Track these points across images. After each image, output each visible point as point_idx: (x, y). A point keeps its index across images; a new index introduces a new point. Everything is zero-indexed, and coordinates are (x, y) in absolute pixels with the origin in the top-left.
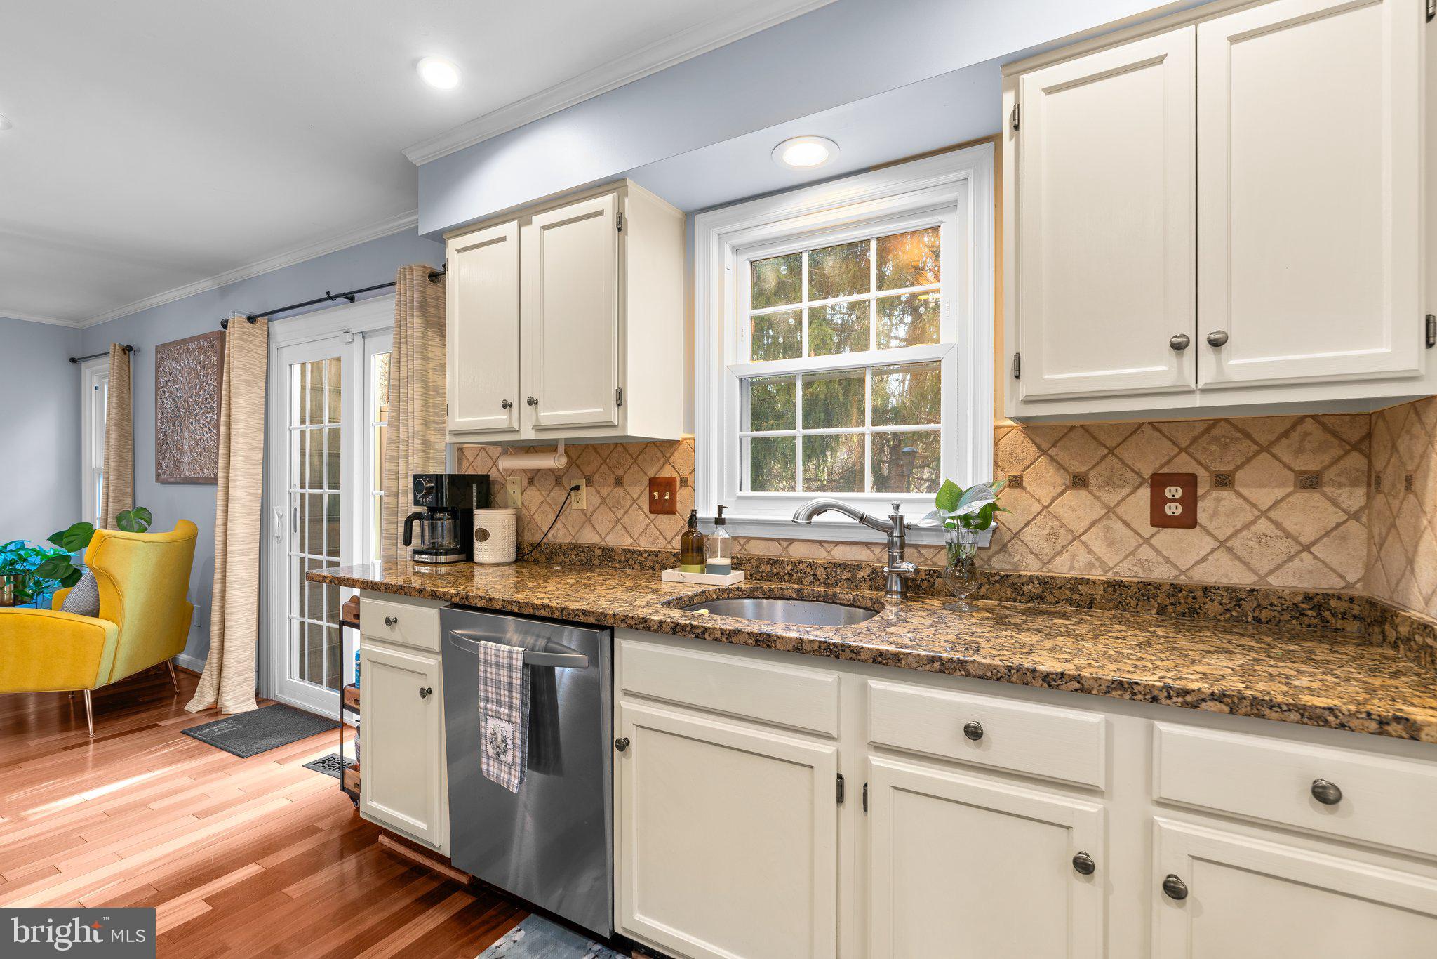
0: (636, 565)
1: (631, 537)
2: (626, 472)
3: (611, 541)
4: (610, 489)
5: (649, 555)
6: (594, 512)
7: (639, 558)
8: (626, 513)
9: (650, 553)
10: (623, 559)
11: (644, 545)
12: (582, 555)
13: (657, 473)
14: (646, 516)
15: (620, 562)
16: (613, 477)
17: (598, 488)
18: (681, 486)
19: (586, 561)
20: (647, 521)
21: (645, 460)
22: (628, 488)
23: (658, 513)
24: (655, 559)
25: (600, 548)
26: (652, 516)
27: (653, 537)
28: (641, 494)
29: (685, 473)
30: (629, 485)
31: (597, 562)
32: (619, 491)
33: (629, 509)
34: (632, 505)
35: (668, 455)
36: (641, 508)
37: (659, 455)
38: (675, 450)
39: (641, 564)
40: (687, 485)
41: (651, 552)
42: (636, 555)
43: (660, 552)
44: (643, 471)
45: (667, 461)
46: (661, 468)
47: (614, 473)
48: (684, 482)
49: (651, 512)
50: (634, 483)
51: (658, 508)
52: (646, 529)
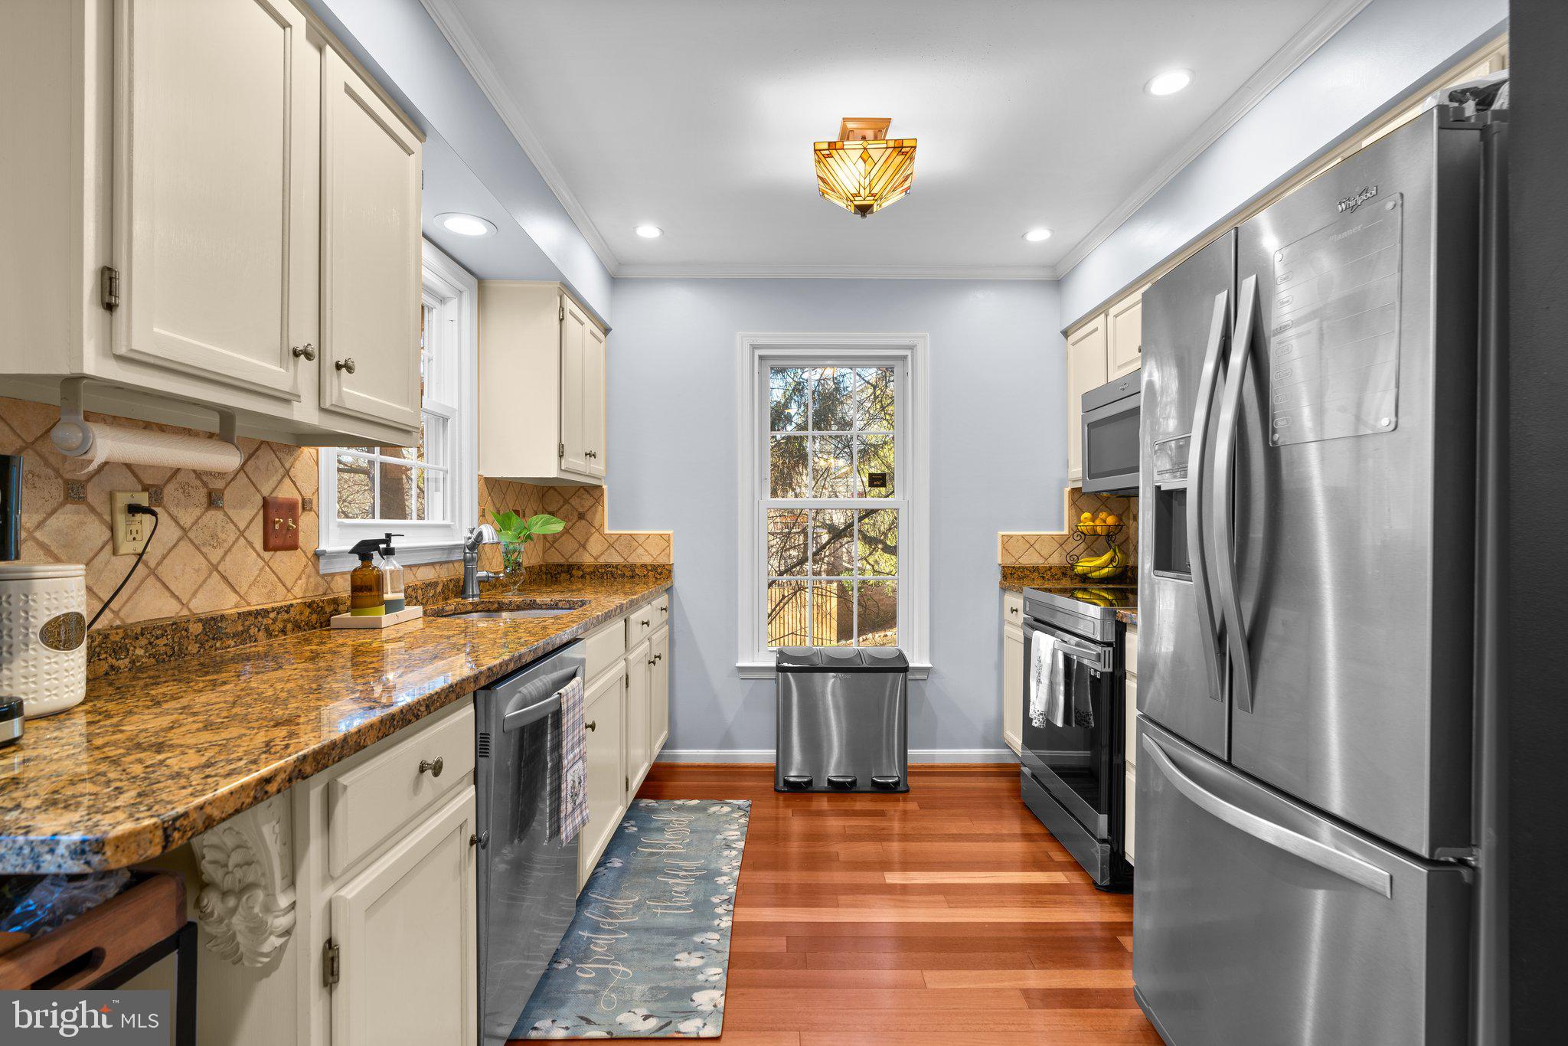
0: (261, 633)
1: (236, 591)
2: (228, 485)
3: (203, 604)
4: (197, 512)
5: (278, 613)
6: (164, 557)
7: (265, 621)
8: (226, 553)
9: (278, 610)
10: (240, 628)
11: (257, 601)
12: (162, 642)
13: (274, 490)
14: (259, 555)
15: (235, 635)
16: (203, 491)
17: (174, 511)
18: (304, 509)
19: (170, 652)
20: (261, 563)
21: (257, 468)
22: (231, 512)
23: (276, 549)
24: (286, 616)
25: (200, 620)
26: (267, 555)
27: (270, 587)
28: (251, 521)
29: (308, 495)
30: (234, 507)
31: (193, 648)
32: (215, 516)
33: (232, 546)
34: (237, 539)
35: (287, 466)
36: (251, 544)
37: (277, 463)
38: (295, 460)
39: (267, 630)
40: (311, 510)
41: (282, 607)
42: (260, 619)
43: (292, 605)
44: (254, 485)
45: (287, 472)
46: (280, 481)
47: (205, 484)
48: (307, 505)
49: (266, 548)
50: (241, 504)
51: (278, 542)
52: (259, 576)
